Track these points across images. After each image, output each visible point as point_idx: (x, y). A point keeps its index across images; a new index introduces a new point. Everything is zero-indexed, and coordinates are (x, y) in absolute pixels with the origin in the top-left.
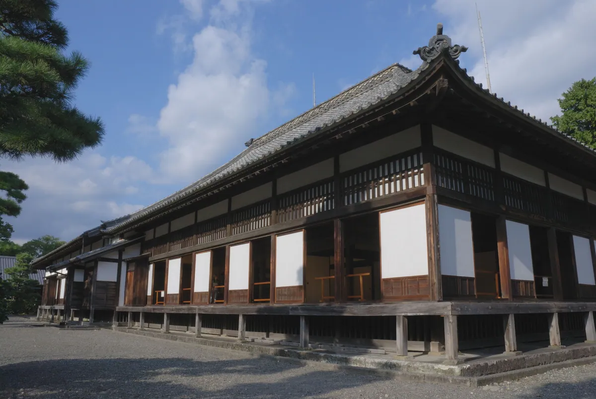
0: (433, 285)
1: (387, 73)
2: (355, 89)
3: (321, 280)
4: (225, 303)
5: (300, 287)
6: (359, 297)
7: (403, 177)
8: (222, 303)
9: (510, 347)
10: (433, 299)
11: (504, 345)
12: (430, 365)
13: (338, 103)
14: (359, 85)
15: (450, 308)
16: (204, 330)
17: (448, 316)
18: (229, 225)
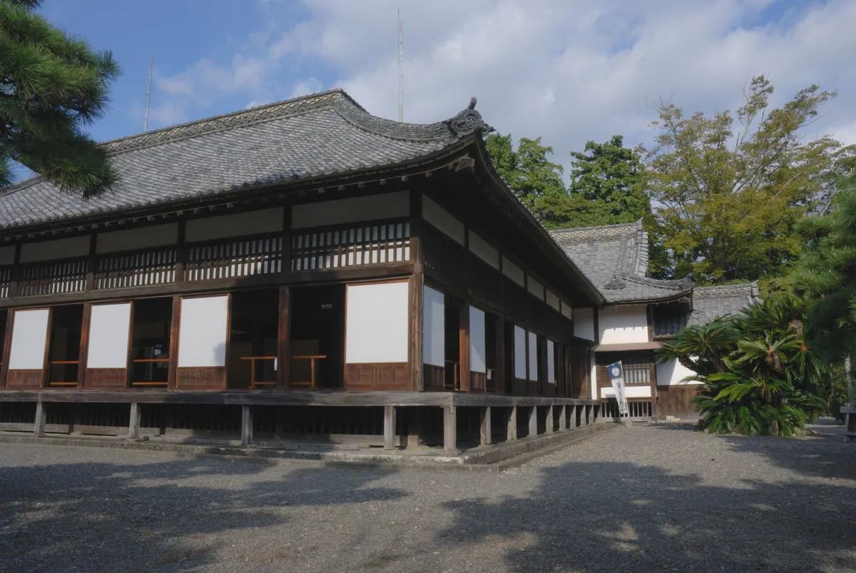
0: (415, 373)
1: (326, 98)
2: (277, 109)
3: (251, 360)
4: (79, 387)
5: (218, 369)
6: (308, 383)
7: (383, 248)
8: (75, 386)
9: (486, 440)
10: (415, 389)
11: (480, 438)
12: (429, 457)
13: (249, 121)
14: (283, 104)
15: (451, 398)
16: (48, 427)
17: (449, 407)
18: (92, 275)
